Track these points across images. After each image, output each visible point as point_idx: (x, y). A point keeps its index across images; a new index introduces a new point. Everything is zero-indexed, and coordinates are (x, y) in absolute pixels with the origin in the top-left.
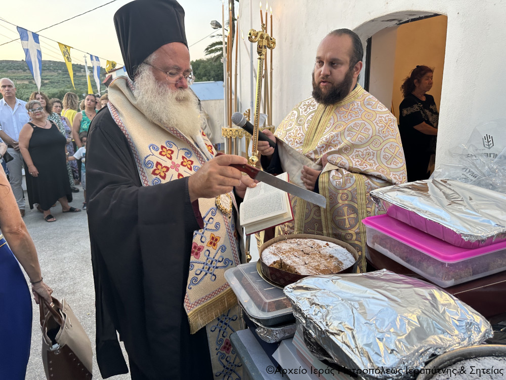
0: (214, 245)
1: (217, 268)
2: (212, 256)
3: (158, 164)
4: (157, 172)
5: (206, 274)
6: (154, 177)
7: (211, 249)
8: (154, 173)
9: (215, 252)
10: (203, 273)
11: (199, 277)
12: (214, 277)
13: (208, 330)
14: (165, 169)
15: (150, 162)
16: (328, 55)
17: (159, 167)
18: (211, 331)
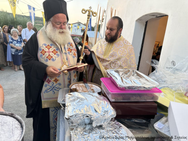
0: (56, 82)
1: (56, 90)
2: (54, 85)
3: (43, 50)
4: (42, 52)
5: (51, 90)
6: (41, 54)
7: (54, 82)
8: (41, 53)
9: (56, 84)
10: (50, 90)
11: (48, 91)
12: (54, 93)
13: (50, 110)
14: (45, 52)
15: (41, 49)
16: (109, 27)
17: (43, 51)
18: (52, 111)
